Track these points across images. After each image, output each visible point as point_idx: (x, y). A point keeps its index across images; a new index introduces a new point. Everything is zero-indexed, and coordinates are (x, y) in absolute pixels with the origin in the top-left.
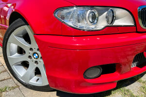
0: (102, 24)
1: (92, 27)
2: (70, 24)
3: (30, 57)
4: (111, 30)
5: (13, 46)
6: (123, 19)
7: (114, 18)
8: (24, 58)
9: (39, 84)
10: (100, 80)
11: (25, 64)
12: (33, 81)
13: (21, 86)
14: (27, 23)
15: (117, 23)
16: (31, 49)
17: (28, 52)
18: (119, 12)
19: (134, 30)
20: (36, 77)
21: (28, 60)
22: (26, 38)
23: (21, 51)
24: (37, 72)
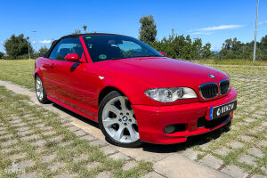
0: (175, 97)
1: (168, 100)
3: (120, 120)
4: (181, 102)
6: (190, 94)
7: (183, 93)
10: (175, 135)
11: (116, 127)
15: (185, 96)
16: (121, 114)
17: (119, 116)
18: (186, 89)
19: (198, 100)
20: (124, 137)
21: (119, 123)
22: (117, 105)
23: (112, 115)
24: (126, 132)
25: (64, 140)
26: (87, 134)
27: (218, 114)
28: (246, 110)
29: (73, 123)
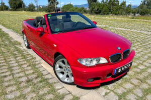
0: (94, 63)
1: (91, 65)
2: (84, 64)
4: (98, 65)
5: (57, 65)
6: (103, 61)
8: (62, 70)
9: (68, 81)
11: (63, 73)
12: (66, 80)
13: (60, 82)
14: (65, 58)
15: (101, 62)
17: (64, 68)
18: (102, 58)
19: (108, 64)
20: (67, 79)
21: (64, 71)
22: (63, 62)
23: (60, 67)
24: (68, 76)
25: (36, 78)
26: (49, 73)
27: (119, 71)
28: (142, 59)
29: (42, 65)
